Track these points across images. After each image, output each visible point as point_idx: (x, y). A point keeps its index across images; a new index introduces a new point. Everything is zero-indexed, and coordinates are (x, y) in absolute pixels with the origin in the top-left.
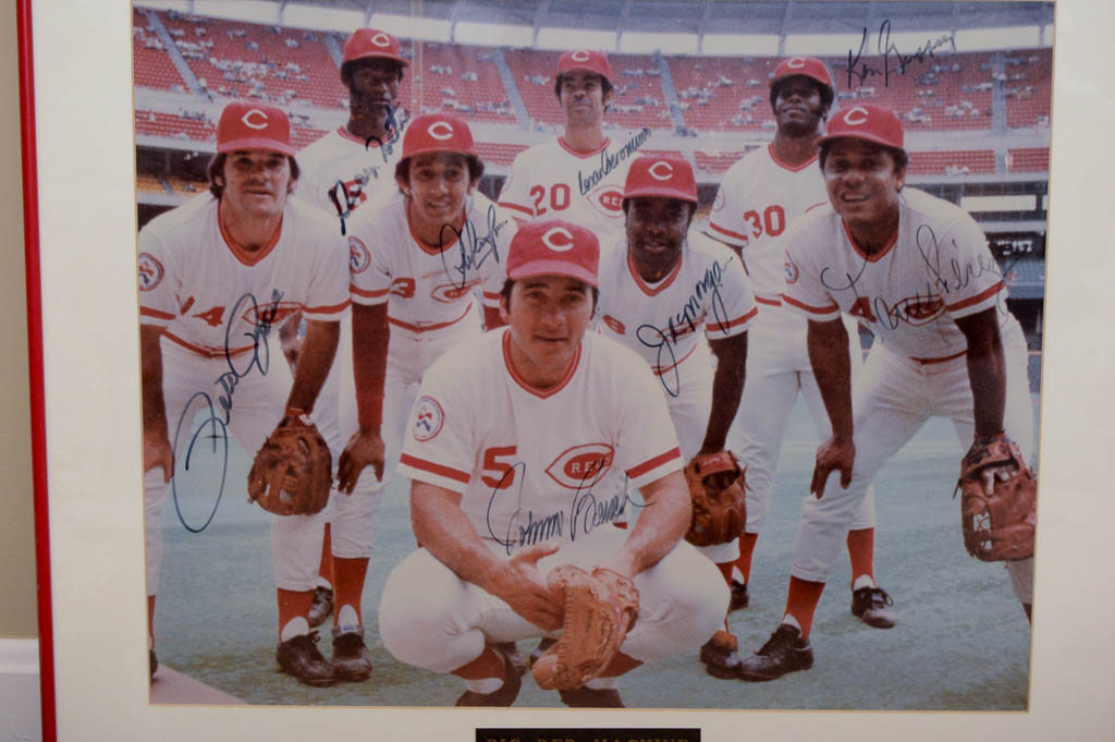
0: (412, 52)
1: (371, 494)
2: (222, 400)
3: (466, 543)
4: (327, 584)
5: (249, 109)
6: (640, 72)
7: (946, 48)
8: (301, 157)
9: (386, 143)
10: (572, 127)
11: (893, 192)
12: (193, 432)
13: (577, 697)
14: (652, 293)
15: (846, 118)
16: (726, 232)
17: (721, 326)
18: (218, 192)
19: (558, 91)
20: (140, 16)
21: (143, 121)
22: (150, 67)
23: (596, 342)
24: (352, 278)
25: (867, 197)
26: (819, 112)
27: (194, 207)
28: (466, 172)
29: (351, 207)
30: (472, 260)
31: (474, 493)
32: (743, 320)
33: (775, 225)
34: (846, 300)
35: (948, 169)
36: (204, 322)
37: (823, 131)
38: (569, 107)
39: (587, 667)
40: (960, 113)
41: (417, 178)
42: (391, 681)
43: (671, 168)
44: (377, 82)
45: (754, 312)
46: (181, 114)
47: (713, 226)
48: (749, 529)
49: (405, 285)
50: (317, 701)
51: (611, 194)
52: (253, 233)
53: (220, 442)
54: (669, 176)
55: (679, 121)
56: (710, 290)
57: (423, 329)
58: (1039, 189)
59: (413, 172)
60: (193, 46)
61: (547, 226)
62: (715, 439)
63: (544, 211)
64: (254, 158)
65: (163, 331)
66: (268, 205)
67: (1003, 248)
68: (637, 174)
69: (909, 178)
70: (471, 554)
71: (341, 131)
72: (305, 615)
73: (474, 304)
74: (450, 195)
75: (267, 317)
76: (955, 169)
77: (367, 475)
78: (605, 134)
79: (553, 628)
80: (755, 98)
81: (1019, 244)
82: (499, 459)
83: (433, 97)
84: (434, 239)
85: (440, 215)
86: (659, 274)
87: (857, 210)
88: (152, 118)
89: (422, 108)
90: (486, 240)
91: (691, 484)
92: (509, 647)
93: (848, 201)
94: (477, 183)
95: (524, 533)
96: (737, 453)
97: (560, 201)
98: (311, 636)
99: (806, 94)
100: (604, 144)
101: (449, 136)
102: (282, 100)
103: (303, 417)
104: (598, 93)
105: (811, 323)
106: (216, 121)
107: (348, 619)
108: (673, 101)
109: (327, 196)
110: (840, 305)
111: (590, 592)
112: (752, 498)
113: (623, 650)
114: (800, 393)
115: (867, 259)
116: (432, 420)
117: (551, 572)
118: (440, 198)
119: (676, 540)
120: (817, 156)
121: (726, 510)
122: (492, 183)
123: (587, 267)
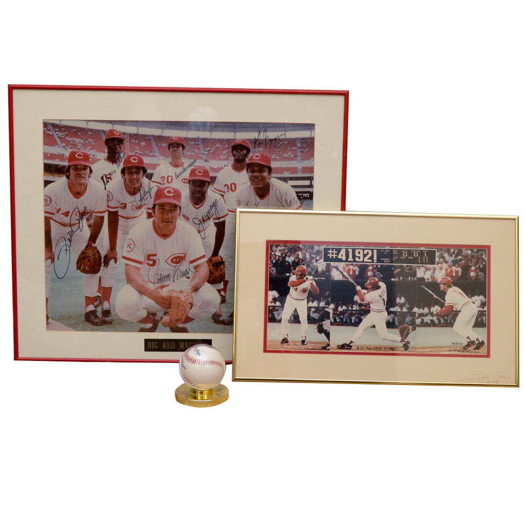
0: (126, 136)
1: (114, 268)
2: (69, 239)
3: (141, 283)
4: (100, 295)
5: (77, 152)
6: (193, 143)
7: (283, 137)
8: (93, 167)
9: (118, 163)
10: (173, 158)
11: (268, 179)
12: (60, 249)
13: (175, 330)
14: (197, 208)
15: (254, 157)
16: (219, 190)
17: (217, 218)
18: (68, 177)
19: (169, 148)
20: (45, 125)
21: (46, 156)
22: (48, 140)
23: (181, 223)
24: (108, 203)
25: (261, 181)
26: (246, 155)
27: (61, 181)
28: (142, 172)
29: (108, 182)
30: (143, 198)
31: (144, 268)
32: (224, 217)
33: (233, 189)
35: (284, 173)
36: (63, 216)
37: (247, 161)
38: (172, 153)
39: (178, 320)
40: (287, 156)
41: (127, 173)
42: (119, 324)
43: (202, 171)
44: (116, 145)
45: (227, 214)
46: (57, 154)
47: (215, 188)
48: (226, 279)
49: (123, 205)
50: (97, 330)
51: (185, 179)
52: (79, 189)
53: (68, 252)
54: (202, 174)
55: (205, 157)
57: (129, 219)
58: (311, 179)
59: (126, 172)
60: (61, 134)
61: (167, 188)
62: (216, 252)
63: (165, 184)
64: (79, 167)
65: (51, 218)
66: (83, 181)
67: (301, 196)
68: (193, 173)
69: (273, 175)
70: (144, 286)
71: (105, 159)
72: (93, 304)
73: (144, 211)
74: (137, 179)
75: (82, 215)
76: (286, 173)
77: (112, 262)
78: (183, 161)
79: (168, 308)
80: (227, 151)
81: (305, 195)
82: (151, 258)
83: (132, 150)
84: (132, 192)
85: (134, 185)
86: (199, 203)
87: (257, 184)
88: (49, 155)
89: (129, 152)
90: (148, 192)
91: (209, 265)
92: (154, 314)
93: (255, 182)
94: (145, 175)
95: (159, 280)
96: (222, 256)
97: (170, 181)
98: (95, 311)
99: (242, 150)
100: (182, 165)
101: (137, 161)
102: (87, 150)
103: (93, 245)
104: (181, 149)
106: (68, 156)
107: (106, 305)
108: (203, 151)
109: (100, 178)
111: (178, 298)
112: (227, 270)
113: (189, 315)
115: (260, 199)
116: (131, 246)
117: (167, 292)
118: (134, 180)
119: (204, 282)
120: (246, 168)
121: (219, 274)
122: (150, 175)
123: (177, 200)
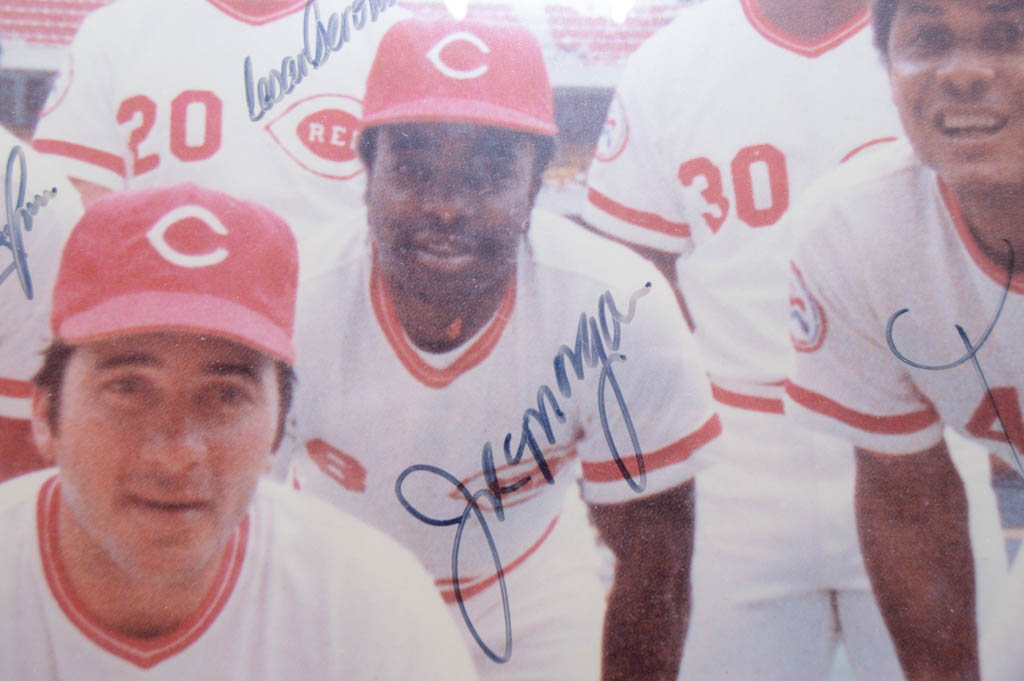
14: (437, 380)
16: (631, 216)
17: (622, 468)
23: (288, 512)
25: (1002, 123)
32: (681, 450)
33: (762, 199)
34: (956, 398)
43: (485, 49)
45: (711, 430)
47: (597, 199)
51: (330, 118)
54: (482, 71)
56: (592, 372)
61: (163, 201)
63: (152, 162)
86: (455, 328)
87: (974, 155)
93: (953, 132)
97: (195, 136)
105: (865, 458)
110: (943, 407)
114: (841, 654)
115: (1008, 286)
120: (869, 15)
122: (20, 90)
123: (264, 310)
